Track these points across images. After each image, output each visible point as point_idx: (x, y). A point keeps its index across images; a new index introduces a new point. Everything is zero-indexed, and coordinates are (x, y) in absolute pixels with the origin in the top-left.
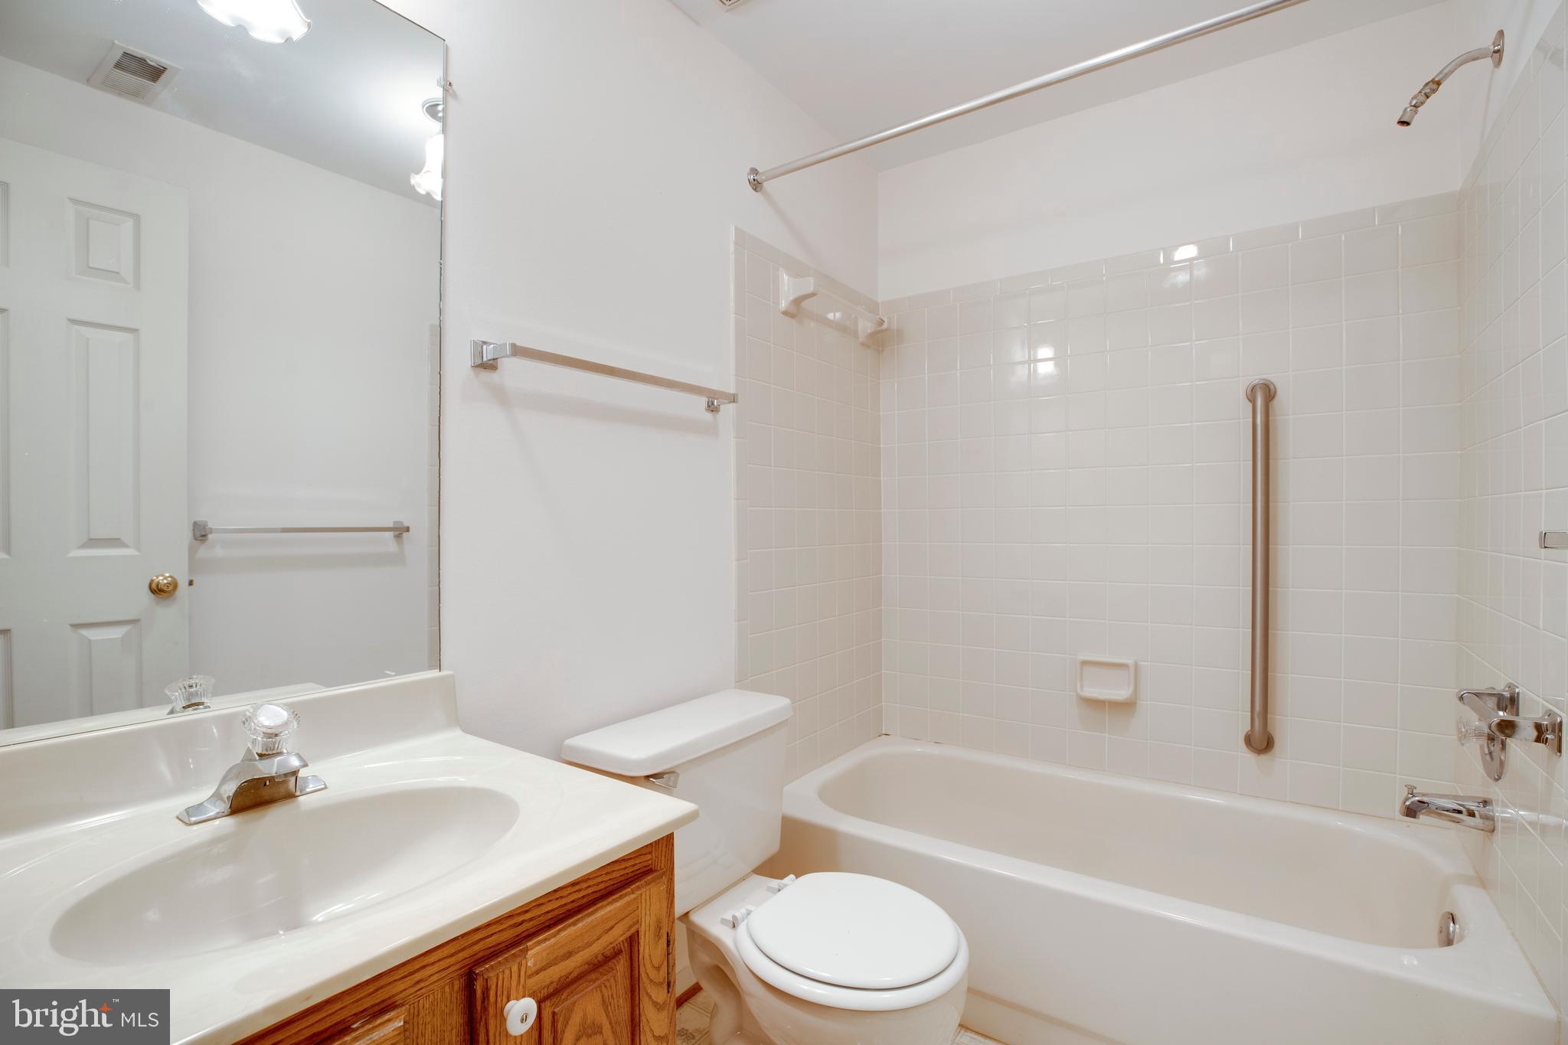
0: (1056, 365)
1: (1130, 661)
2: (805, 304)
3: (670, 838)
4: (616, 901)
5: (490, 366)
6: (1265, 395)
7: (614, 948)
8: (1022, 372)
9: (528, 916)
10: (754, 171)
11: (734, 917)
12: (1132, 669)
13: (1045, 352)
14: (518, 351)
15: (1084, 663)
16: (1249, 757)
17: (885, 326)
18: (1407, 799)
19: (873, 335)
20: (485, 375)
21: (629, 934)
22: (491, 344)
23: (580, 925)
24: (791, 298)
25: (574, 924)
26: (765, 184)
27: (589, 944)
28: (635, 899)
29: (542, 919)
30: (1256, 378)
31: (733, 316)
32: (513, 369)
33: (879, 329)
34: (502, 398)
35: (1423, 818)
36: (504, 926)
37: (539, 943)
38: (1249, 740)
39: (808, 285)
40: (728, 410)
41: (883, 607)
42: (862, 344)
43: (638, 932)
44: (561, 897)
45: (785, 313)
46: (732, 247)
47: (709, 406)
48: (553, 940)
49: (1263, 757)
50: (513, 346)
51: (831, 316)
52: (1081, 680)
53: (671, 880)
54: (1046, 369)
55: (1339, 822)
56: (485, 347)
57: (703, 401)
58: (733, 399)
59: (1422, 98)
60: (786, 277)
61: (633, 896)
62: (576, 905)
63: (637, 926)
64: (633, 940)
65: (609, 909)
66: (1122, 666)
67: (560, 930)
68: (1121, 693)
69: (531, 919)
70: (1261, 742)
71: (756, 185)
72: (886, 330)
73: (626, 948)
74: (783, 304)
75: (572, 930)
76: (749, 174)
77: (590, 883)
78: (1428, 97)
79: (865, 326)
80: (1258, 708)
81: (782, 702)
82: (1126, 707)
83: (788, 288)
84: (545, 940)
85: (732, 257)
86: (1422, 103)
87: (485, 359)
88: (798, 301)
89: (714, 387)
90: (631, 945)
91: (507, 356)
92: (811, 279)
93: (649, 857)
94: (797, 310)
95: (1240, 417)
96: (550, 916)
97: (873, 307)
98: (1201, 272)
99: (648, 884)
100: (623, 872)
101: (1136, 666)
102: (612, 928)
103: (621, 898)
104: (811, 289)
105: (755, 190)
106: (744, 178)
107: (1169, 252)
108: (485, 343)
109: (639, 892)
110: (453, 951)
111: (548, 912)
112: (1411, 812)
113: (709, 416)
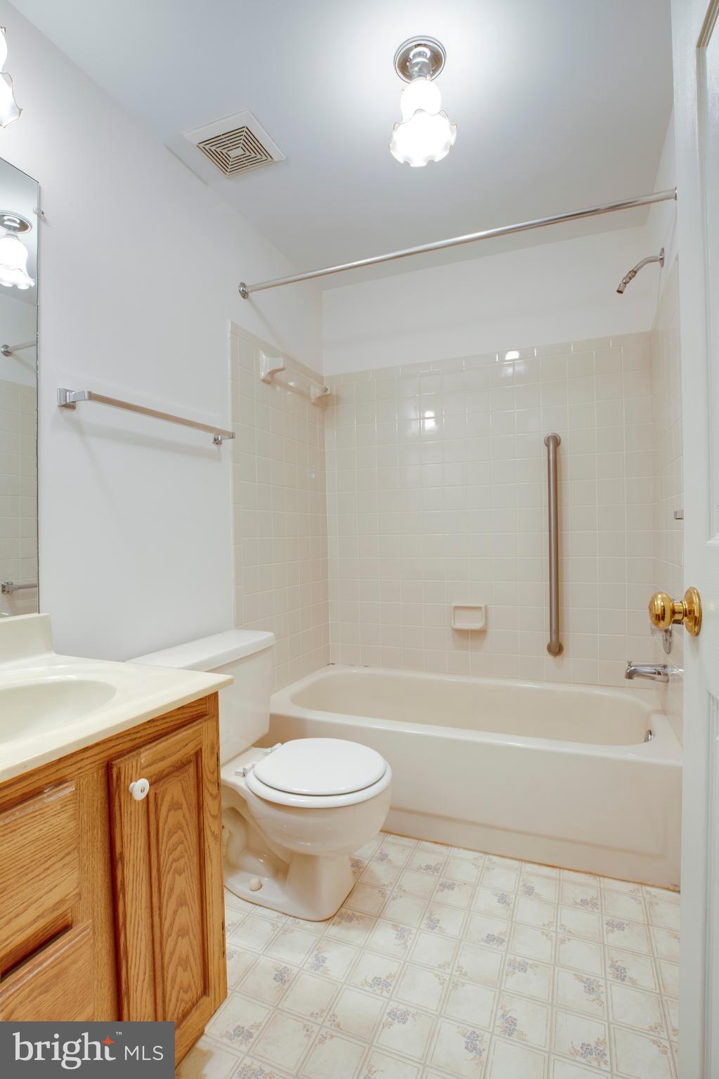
0: (437, 422)
1: (482, 605)
2: (277, 375)
3: (215, 695)
4: (187, 729)
5: (70, 406)
6: (554, 442)
7: (187, 758)
8: (414, 427)
9: (138, 735)
10: (243, 285)
11: (244, 769)
12: (483, 609)
13: (429, 414)
14: (92, 397)
15: (456, 608)
16: (549, 658)
17: (328, 393)
18: (628, 669)
19: (320, 398)
20: (67, 412)
21: (195, 750)
22: (72, 391)
23: (169, 741)
24: (268, 371)
25: (166, 740)
26: (250, 294)
27: (175, 753)
28: (199, 729)
29: (146, 738)
30: (550, 433)
31: (230, 381)
32: (87, 409)
33: (324, 394)
34: (79, 428)
35: (636, 679)
36: (126, 740)
37: (147, 750)
38: (549, 649)
39: (280, 363)
40: (228, 443)
41: (329, 579)
42: (313, 404)
43: (201, 749)
44: (157, 726)
45: (264, 381)
46: (229, 335)
47: (215, 440)
48: (154, 749)
49: (558, 657)
50: (90, 393)
51: (292, 384)
52: (454, 619)
53: (217, 722)
54: (430, 424)
55: (597, 691)
56: (68, 393)
57: (211, 436)
58: (232, 436)
59: (628, 279)
60: (264, 357)
61: (198, 727)
62: (164, 731)
63: (200, 746)
64: (198, 754)
65: (184, 733)
66: (478, 608)
67: (157, 744)
68: (477, 625)
69: (140, 738)
70: (556, 649)
71: (244, 294)
72: (330, 395)
73: (193, 758)
74: (263, 375)
75: (164, 744)
76: (240, 287)
77: (172, 719)
78: (631, 279)
79: (316, 392)
80: (553, 627)
81: (269, 634)
82: (481, 633)
83: (265, 364)
84: (150, 748)
85: (229, 341)
86: (628, 282)
87: (68, 401)
88: (272, 373)
89: (218, 426)
90: (197, 758)
91: (85, 400)
92: (282, 359)
93: (204, 706)
94: (271, 379)
95: (540, 456)
96: (150, 736)
97: (320, 379)
98: (521, 368)
99: (205, 721)
100: (191, 714)
101: (486, 607)
102: (187, 745)
103: (191, 728)
104: (281, 366)
105: (244, 297)
106: (236, 289)
107: (502, 355)
108: (67, 391)
109: (201, 725)
110: (97, 752)
111: (149, 734)
112: (630, 675)
113: (214, 447)
